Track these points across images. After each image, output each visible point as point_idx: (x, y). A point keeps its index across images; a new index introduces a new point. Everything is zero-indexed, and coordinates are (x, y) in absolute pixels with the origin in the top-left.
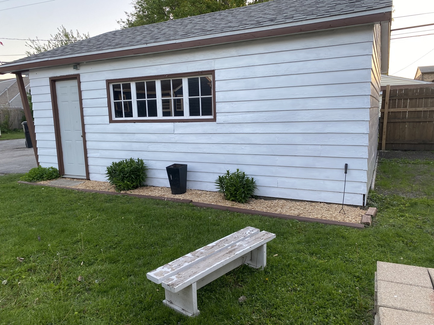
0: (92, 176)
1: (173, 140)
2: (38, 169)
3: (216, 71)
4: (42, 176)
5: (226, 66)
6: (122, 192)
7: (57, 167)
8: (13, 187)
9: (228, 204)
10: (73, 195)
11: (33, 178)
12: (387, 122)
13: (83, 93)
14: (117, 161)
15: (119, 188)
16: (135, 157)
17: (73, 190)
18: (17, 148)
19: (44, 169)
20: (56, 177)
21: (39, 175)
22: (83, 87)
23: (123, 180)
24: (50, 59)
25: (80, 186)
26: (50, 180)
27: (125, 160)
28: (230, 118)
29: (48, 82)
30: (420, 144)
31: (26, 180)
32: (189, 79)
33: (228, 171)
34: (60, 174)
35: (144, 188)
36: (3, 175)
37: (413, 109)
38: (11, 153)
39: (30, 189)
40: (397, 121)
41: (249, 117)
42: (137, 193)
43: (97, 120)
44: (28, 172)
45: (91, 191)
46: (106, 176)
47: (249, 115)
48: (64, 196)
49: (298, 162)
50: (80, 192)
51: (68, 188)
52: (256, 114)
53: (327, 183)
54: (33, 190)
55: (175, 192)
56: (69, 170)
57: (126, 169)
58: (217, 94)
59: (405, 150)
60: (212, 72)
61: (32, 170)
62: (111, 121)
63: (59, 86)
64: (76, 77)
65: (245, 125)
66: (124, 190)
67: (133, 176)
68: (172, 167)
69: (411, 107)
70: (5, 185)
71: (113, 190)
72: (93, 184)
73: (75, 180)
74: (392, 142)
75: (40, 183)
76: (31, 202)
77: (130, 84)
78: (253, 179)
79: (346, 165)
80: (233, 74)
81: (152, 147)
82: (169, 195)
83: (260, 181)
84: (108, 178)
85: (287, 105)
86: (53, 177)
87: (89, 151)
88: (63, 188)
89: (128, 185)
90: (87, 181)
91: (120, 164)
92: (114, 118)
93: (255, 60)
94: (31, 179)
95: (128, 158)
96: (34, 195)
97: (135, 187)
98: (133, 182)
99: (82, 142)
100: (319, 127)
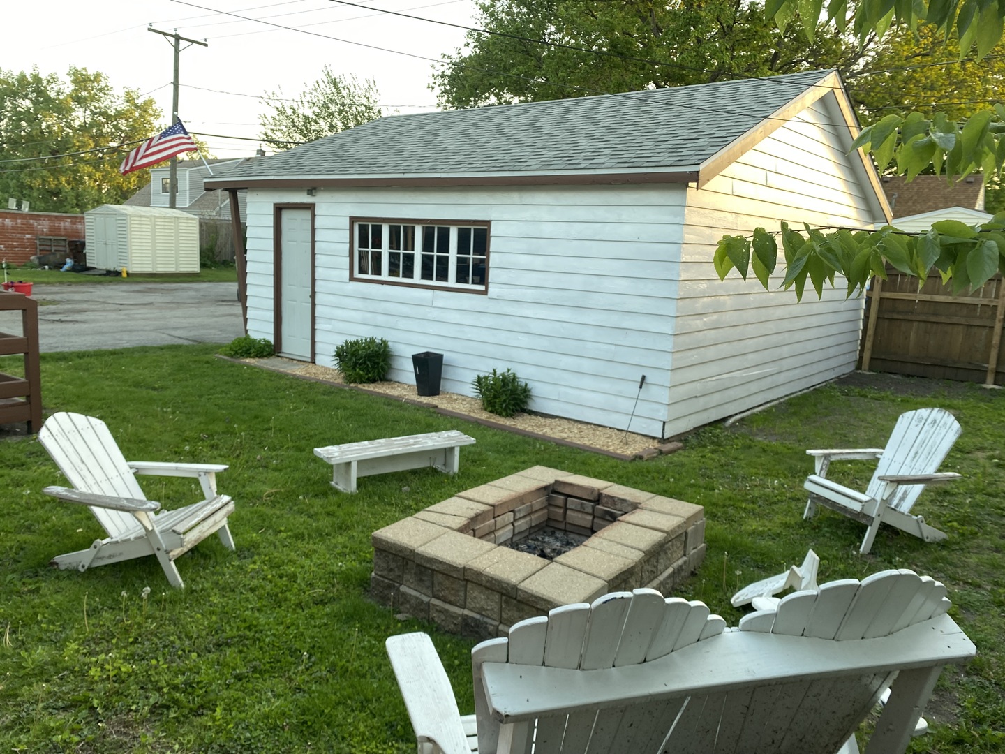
0: (318, 359)
1: (430, 316)
2: (245, 339)
3: (493, 223)
4: (248, 350)
5: (506, 217)
6: (352, 385)
7: (271, 339)
8: (207, 362)
9: (484, 416)
10: (283, 382)
11: (236, 353)
12: (878, 318)
13: (317, 232)
14: (353, 339)
15: (349, 380)
16: (379, 336)
17: (286, 375)
18: (223, 301)
19: (254, 340)
20: (269, 355)
21: (244, 349)
22: (319, 222)
23: (354, 368)
24: (276, 178)
25: (299, 371)
26: (259, 357)
27: (364, 339)
28: (506, 292)
29: (271, 210)
30: (935, 365)
31: (226, 355)
32: (459, 229)
33: (494, 370)
34: (274, 351)
35: (385, 383)
36: (195, 344)
37: (927, 297)
38: (212, 309)
39: (229, 367)
40: (896, 316)
41: (530, 294)
42: (371, 389)
43: (334, 274)
44: (230, 343)
45: (310, 379)
46: (334, 358)
47: (529, 291)
48: (272, 381)
49: (587, 365)
50: (296, 378)
51: (282, 372)
52: (539, 291)
53: (620, 400)
54: (233, 369)
55: (422, 392)
56: (288, 347)
57: (360, 352)
58: (492, 255)
59: (908, 376)
60: (488, 223)
61: (236, 340)
62: (352, 279)
63: (286, 216)
64: (310, 207)
65: (525, 305)
66: (355, 382)
67: (368, 363)
68: (422, 356)
69: (925, 293)
70: (197, 358)
71: (340, 381)
72: (318, 370)
73: (295, 362)
74: (883, 357)
75: (244, 360)
76: (227, 383)
77: (381, 226)
78: (526, 385)
79: (644, 378)
80: (514, 229)
81: (402, 324)
82: (413, 396)
83: (537, 389)
84: (336, 362)
85: (577, 282)
86: (265, 354)
87: (317, 321)
88: (273, 371)
89: (361, 377)
90: (311, 365)
91: (356, 343)
92: (357, 275)
93: (543, 213)
94: (233, 353)
95: (369, 336)
96: (232, 375)
97: (372, 381)
98: (368, 372)
99: (310, 305)
100: (614, 320)
